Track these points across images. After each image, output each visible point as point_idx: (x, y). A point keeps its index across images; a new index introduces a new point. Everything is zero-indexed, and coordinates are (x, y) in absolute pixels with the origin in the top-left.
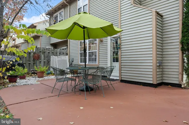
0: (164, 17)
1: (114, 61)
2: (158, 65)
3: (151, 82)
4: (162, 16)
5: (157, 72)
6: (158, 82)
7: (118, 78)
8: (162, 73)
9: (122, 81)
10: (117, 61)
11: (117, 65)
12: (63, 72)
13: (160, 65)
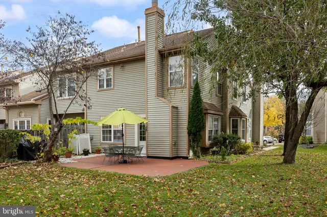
0: (179, 108)
1: (141, 140)
2: (173, 144)
3: (169, 156)
4: (177, 108)
5: (172, 149)
6: (173, 156)
7: (145, 156)
8: (177, 150)
9: (149, 157)
10: (144, 140)
11: (143, 143)
12: (86, 153)
13: (175, 144)
